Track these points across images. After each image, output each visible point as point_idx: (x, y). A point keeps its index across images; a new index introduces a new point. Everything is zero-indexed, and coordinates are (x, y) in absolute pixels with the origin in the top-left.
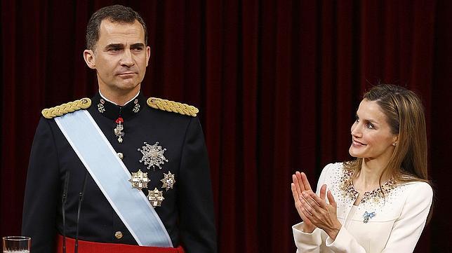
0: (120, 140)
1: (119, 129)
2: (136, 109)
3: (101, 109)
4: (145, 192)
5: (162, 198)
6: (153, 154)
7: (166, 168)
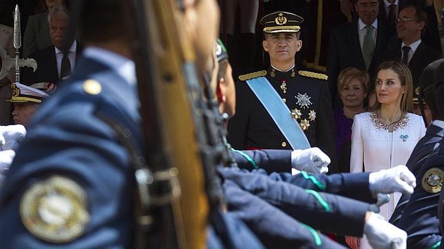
0: (285, 92)
1: (283, 86)
2: (293, 75)
3: (273, 75)
4: (299, 121)
5: (309, 125)
6: (304, 99)
7: (311, 107)
